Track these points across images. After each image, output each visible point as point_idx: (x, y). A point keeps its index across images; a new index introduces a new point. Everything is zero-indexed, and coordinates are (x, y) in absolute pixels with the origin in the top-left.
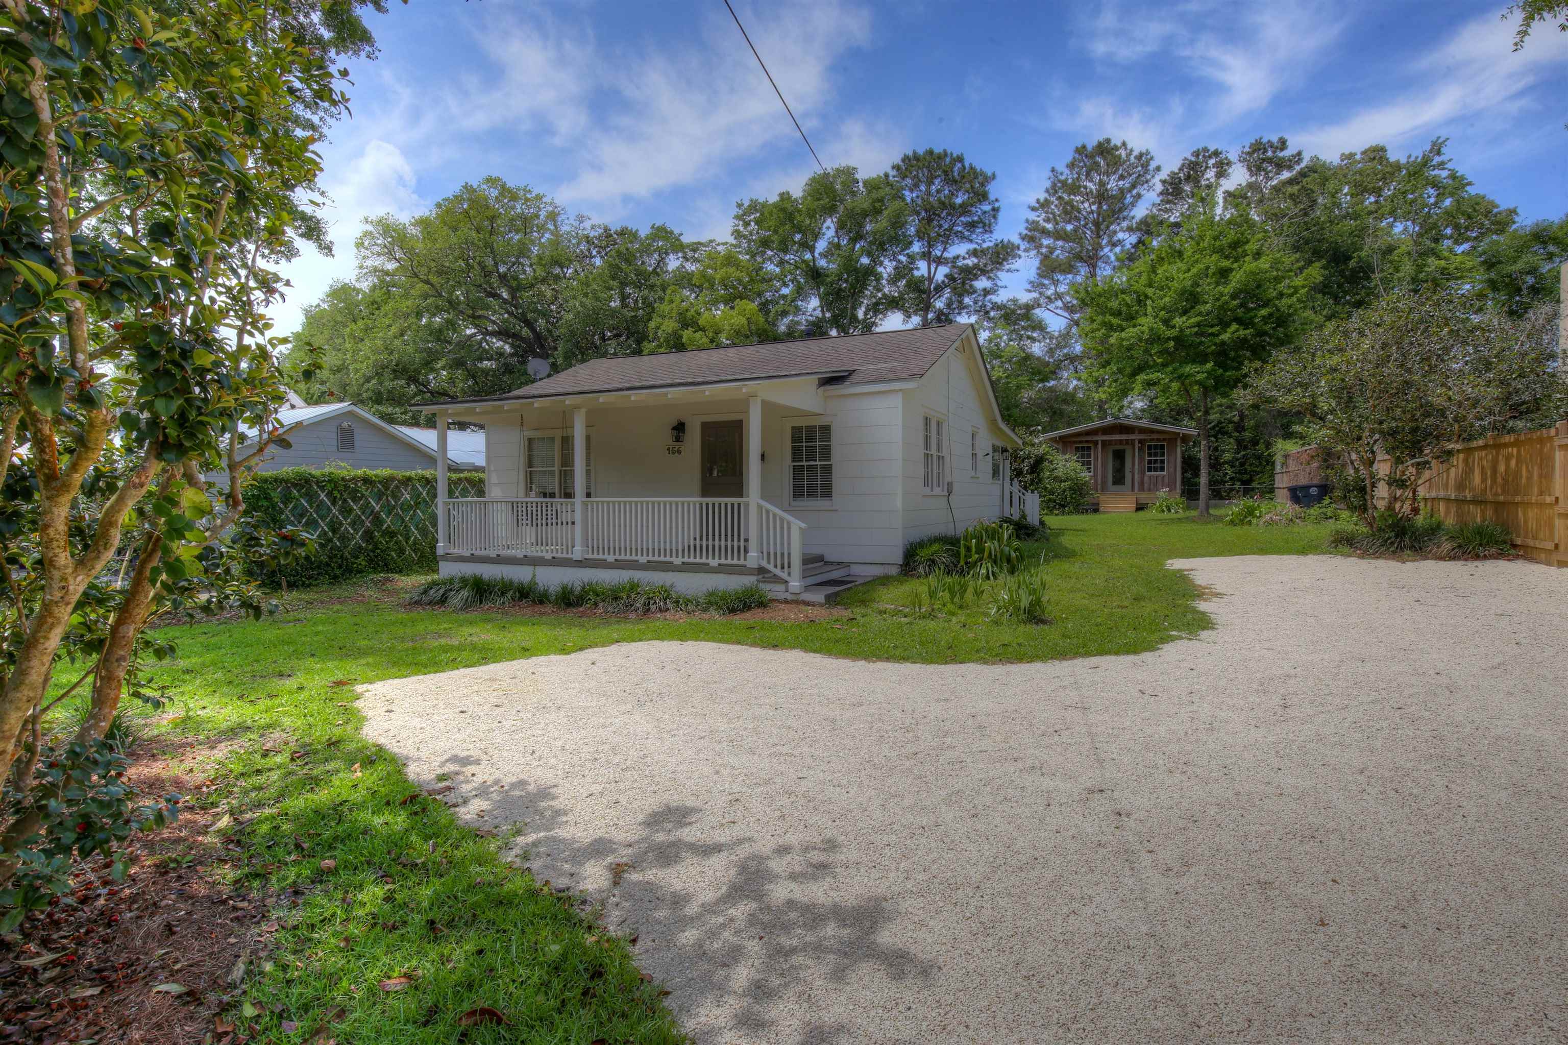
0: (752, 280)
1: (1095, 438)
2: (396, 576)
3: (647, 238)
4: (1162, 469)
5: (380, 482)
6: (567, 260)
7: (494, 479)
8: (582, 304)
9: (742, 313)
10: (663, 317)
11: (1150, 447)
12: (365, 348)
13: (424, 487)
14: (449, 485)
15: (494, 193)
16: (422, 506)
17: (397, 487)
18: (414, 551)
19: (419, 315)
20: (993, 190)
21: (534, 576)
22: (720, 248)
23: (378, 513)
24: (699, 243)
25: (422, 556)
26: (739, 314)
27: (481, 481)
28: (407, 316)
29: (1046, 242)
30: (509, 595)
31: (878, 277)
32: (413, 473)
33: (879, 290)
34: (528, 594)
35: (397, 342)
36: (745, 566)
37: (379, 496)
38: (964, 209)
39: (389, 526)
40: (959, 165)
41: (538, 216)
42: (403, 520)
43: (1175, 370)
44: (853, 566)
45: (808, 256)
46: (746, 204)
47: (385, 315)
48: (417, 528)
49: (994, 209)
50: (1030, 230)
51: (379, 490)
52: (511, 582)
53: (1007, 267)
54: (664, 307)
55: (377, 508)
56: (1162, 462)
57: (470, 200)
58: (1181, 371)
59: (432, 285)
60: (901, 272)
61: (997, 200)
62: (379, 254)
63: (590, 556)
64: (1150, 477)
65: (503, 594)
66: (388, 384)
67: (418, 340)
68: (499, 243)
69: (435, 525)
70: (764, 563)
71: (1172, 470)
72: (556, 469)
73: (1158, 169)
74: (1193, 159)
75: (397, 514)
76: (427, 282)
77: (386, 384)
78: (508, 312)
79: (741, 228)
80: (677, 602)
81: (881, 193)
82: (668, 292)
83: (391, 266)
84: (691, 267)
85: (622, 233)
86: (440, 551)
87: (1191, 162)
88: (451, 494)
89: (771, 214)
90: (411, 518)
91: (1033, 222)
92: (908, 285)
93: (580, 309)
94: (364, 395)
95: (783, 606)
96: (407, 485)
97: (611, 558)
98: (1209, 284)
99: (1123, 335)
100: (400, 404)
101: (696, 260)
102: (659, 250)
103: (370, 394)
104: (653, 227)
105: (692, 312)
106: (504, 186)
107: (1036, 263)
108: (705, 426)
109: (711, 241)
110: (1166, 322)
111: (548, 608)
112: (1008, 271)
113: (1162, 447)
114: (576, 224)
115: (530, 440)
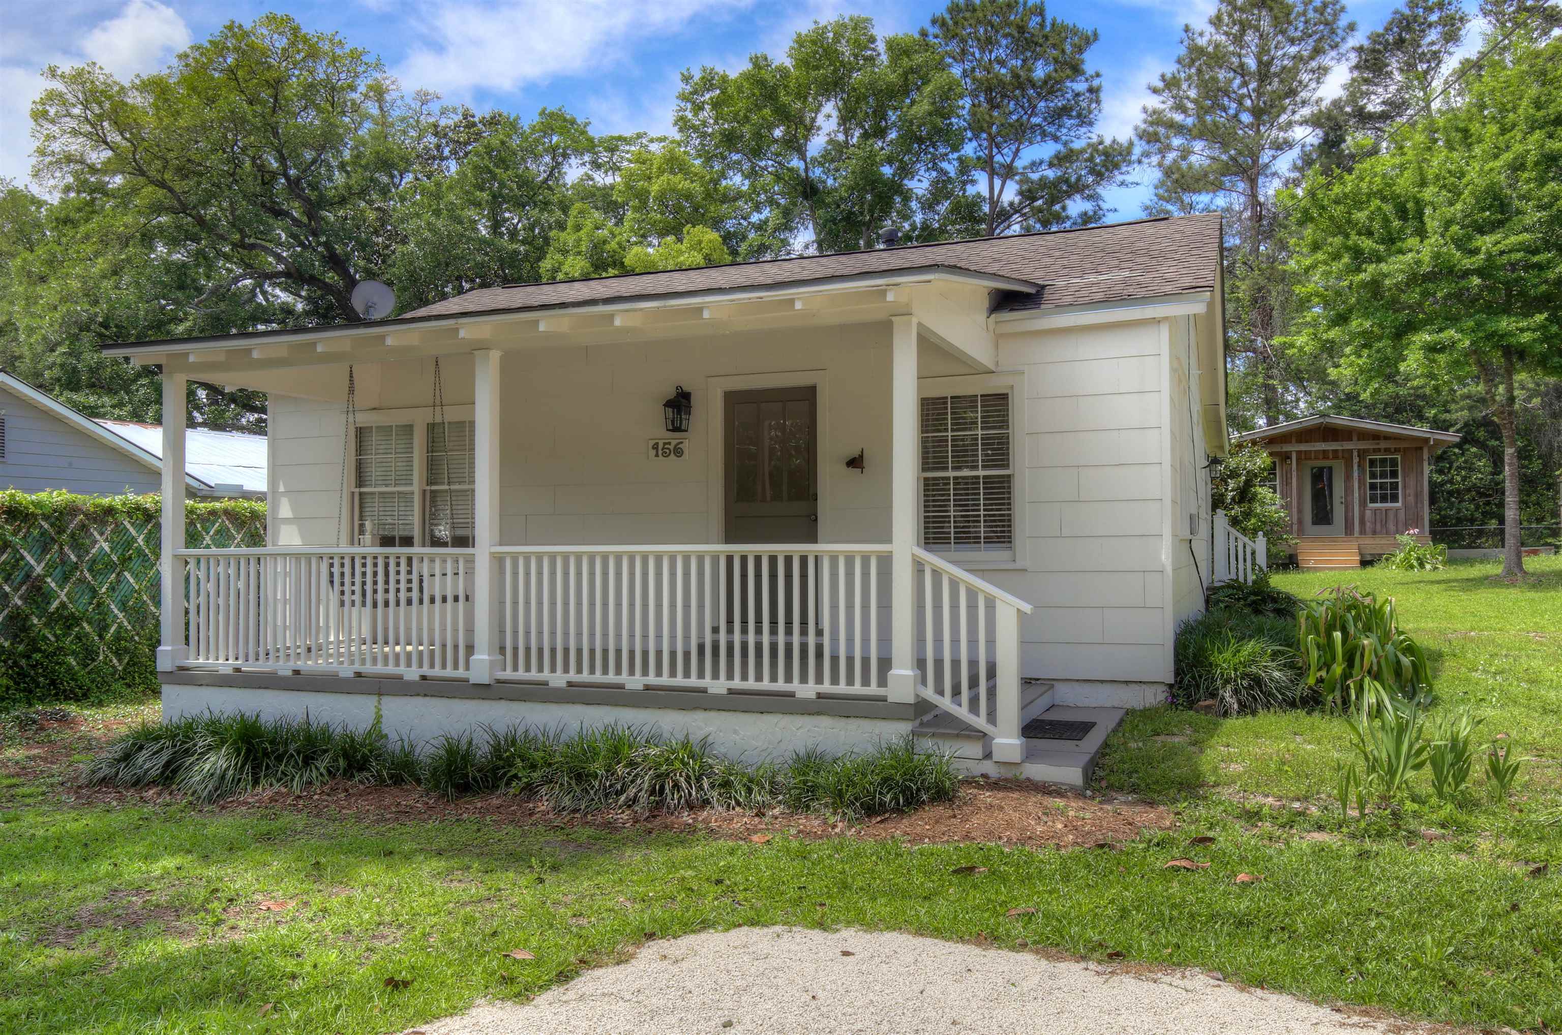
0: (708, 195)
1: (1287, 448)
2: (72, 709)
3: (533, 129)
4: (1395, 498)
5: (46, 517)
6: (402, 159)
7: (285, 510)
8: (430, 227)
9: (697, 246)
10: (565, 252)
11: (1372, 463)
12: (49, 293)
13: (139, 528)
14: (192, 523)
15: (281, 43)
16: (135, 564)
17: (83, 527)
18: (117, 654)
19: (147, 239)
20: (1091, 61)
21: (379, 718)
22: (654, 147)
23: (41, 578)
24: (620, 138)
25: (132, 663)
26: (692, 248)
27: (255, 516)
28: (125, 241)
29: (1177, 142)
30: (323, 764)
31: (907, 196)
32: (117, 501)
33: (906, 217)
34: (366, 759)
35: (107, 284)
36: (884, 699)
37: (44, 545)
38: (1050, 87)
39: (63, 605)
40: (1039, 19)
41: (352, 88)
42: (94, 592)
43: (1479, 325)
44: (1059, 687)
45: (796, 163)
46: (697, 76)
47: (87, 237)
48: (123, 607)
49: (1091, 90)
50: (1152, 124)
51: (43, 533)
52: (326, 734)
53: (1120, 178)
54: (568, 238)
55: (39, 569)
56: (1395, 486)
57: (237, 49)
58: (1491, 327)
59: (171, 190)
60: (940, 190)
61: (1098, 75)
62: (75, 133)
63: (508, 674)
64: (1375, 511)
65: (308, 761)
66: (90, 357)
67: (143, 280)
68: (286, 125)
69: (157, 600)
70: (929, 693)
71: (1411, 499)
72: (416, 488)
73: (1352, 27)
74: (1407, 12)
75: (83, 580)
76: (162, 184)
77: (87, 356)
78: (301, 244)
79: (690, 115)
80: (726, 784)
81: (918, 59)
82: (573, 212)
83: (99, 156)
84: (603, 179)
85: (493, 122)
86: (164, 664)
87: (1404, 17)
88: (193, 539)
89: (740, 89)
90: (112, 589)
91: (1154, 112)
92: (955, 209)
93: (427, 234)
94: (47, 374)
95: (987, 797)
96: (104, 523)
97: (558, 680)
98: (1528, 181)
99: (1384, 267)
100: (111, 391)
101: (616, 169)
102: (553, 150)
103: (56, 372)
104: (543, 113)
105: (613, 245)
106: (296, 31)
107: (1156, 175)
108: (733, 400)
109: (639, 136)
110: (1460, 243)
111: (413, 798)
112: (1123, 184)
113: (1394, 463)
114: (416, 105)
115: (361, 434)
